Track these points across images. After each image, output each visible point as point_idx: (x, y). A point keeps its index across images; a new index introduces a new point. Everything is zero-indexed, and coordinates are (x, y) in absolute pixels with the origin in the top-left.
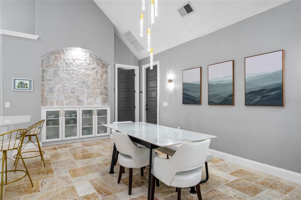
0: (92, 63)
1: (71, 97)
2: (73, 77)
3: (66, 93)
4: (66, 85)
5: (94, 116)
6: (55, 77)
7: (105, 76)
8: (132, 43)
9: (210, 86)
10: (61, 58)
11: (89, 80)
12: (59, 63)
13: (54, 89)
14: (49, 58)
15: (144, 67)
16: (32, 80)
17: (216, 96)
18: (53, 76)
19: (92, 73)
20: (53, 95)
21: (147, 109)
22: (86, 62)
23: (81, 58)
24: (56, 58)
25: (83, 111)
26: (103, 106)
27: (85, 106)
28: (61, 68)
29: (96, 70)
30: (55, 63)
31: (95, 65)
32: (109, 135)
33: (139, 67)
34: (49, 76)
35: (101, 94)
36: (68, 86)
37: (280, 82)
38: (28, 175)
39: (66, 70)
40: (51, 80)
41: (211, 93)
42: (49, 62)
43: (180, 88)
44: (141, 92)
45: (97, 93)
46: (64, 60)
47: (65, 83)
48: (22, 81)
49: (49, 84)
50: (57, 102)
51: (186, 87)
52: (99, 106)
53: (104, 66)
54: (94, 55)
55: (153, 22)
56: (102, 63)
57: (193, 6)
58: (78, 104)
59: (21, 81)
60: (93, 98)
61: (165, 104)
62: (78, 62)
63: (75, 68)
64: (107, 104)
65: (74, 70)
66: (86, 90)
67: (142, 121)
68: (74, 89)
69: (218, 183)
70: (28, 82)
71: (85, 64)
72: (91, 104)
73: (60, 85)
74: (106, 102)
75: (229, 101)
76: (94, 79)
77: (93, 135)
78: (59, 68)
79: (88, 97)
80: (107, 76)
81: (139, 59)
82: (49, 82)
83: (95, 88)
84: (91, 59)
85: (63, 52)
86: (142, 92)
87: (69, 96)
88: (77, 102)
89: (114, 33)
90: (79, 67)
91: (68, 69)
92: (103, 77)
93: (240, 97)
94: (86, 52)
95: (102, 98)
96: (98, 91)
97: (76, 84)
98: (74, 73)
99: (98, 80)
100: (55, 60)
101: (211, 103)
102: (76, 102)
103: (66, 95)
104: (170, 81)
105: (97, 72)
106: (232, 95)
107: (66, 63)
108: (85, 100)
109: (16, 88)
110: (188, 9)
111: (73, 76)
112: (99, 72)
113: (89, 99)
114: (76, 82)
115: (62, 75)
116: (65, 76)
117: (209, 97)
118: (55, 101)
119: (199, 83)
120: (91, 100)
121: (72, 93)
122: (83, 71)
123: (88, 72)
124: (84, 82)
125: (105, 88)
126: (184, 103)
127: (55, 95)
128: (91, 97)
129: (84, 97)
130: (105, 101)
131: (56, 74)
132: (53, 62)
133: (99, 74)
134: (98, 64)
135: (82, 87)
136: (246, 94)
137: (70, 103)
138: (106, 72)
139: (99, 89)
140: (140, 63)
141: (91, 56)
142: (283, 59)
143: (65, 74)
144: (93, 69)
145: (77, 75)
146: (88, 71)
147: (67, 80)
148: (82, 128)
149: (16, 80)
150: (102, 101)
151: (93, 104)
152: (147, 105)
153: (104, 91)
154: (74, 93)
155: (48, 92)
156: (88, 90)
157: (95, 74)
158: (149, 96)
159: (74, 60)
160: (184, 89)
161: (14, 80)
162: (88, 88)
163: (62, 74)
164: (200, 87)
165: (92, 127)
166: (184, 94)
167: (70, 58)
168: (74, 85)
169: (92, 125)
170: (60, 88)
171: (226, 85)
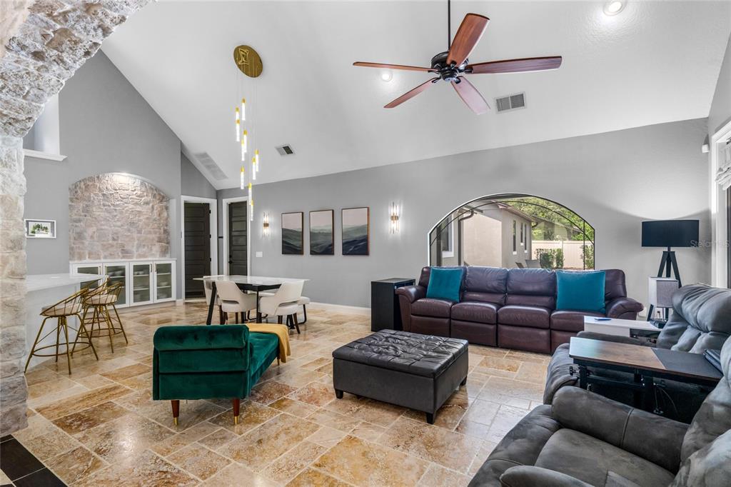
0: (145, 194)
1: (112, 246)
2: (115, 216)
3: (103, 241)
4: (103, 227)
5: (151, 274)
6: (86, 216)
7: (165, 214)
8: (208, 167)
9: (312, 235)
10: (95, 186)
11: (140, 221)
12: (92, 195)
13: (85, 234)
14: (76, 187)
15: (226, 202)
16: (55, 221)
17: (318, 245)
18: (83, 214)
19: (145, 209)
20: (83, 243)
21: (230, 262)
22: (135, 193)
23: (126, 187)
24: (87, 186)
25: (134, 266)
26: (163, 259)
27: (135, 259)
28: (96, 202)
29: (151, 205)
30: (86, 194)
31: (150, 198)
32: (175, 301)
33: (216, 200)
34: (76, 215)
35: (160, 241)
36: (106, 230)
37: (366, 234)
38: (92, 346)
39: (104, 205)
40: (80, 221)
41: (312, 242)
42: (76, 192)
43: (279, 234)
44: (220, 237)
45: (153, 239)
46: (100, 190)
47: (102, 225)
48: (40, 223)
49: (76, 226)
50: (90, 254)
51: (286, 234)
52: (157, 259)
53: (163, 198)
54: (148, 183)
55: (254, 178)
56: (159, 194)
57: (292, 148)
58: (124, 257)
59: (37, 223)
60: (146, 248)
61: (259, 254)
62: (123, 193)
63: (118, 203)
64: (168, 255)
65: (118, 205)
66: (135, 235)
67: (223, 274)
68: (116, 234)
69: (315, 323)
70: (48, 225)
71: (134, 197)
72: (144, 256)
73: (94, 229)
74: (167, 253)
75: (328, 251)
76: (147, 218)
77: (151, 302)
78: (93, 202)
79: (139, 246)
80: (168, 215)
81: (217, 189)
82: (77, 224)
83: (150, 233)
84: (143, 189)
85: (98, 177)
86: (222, 237)
87: (109, 244)
88: (122, 253)
89: (181, 153)
90: (124, 200)
91: (107, 203)
92: (162, 215)
93: (338, 247)
94: (135, 178)
95: (162, 247)
96: (155, 236)
97: (119, 227)
98: (116, 210)
99: (155, 220)
100: (86, 190)
101: (313, 253)
102: (120, 254)
103: (105, 243)
104: (266, 225)
105: (153, 207)
106: (332, 245)
107: (104, 195)
108: (134, 249)
109: (30, 234)
110: (288, 150)
111: (115, 214)
112: (155, 207)
113: (140, 250)
114: (119, 224)
115: (99, 213)
116: (102, 214)
117: (312, 246)
118: (87, 252)
119: (301, 230)
120: (144, 250)
121: (114, 239)
122: (131, 206)
123: (139, 209)
124: (132, 224)
125: (165, 231)
126: (284, 253)
127: (87, 243)
128: (144, 245)
129: (133, 246)
130: (165, 251)
131: (87, 211)
132: (82, 193)
133: (155, 211)
134: (154, 196)
135: (129, 230)
136: (343, 244)
137: (111, 255)
138: (167, 208)
139: (155, 233)
140: (219, 195)
141: (142, 183)
142: (368, 215)
143: (102, 212)
144: (147, 203)
145: (121, 213)
146: (138, 206)
147: (105, 219)
148: (134, 291)
149: (30, 223)
150: (162, 251)
151: (146, 257)
152: (230, 256)
153: (163, 236)
154: (117, 240)
155: (75, 238)
156: (139, 235)
157: (150, 211)
158: (234, 243)
159: (116, 190)
160: (283, 236)
161: (27, 222)
162: (139, 232)
163: (97, 212)
164: (301, 234)
165: (149, 290)
166: (283, 242)
167: (109, 187)
168: (117, 228)
169: (148, 286)
170: (94, 232)
171: (326, 235)
